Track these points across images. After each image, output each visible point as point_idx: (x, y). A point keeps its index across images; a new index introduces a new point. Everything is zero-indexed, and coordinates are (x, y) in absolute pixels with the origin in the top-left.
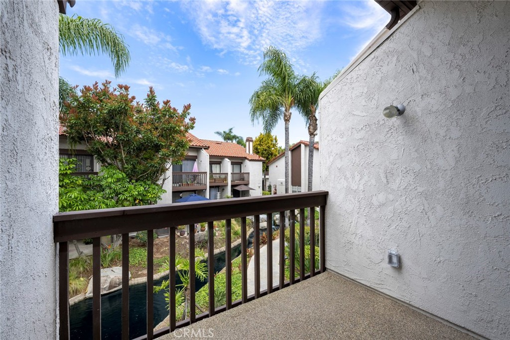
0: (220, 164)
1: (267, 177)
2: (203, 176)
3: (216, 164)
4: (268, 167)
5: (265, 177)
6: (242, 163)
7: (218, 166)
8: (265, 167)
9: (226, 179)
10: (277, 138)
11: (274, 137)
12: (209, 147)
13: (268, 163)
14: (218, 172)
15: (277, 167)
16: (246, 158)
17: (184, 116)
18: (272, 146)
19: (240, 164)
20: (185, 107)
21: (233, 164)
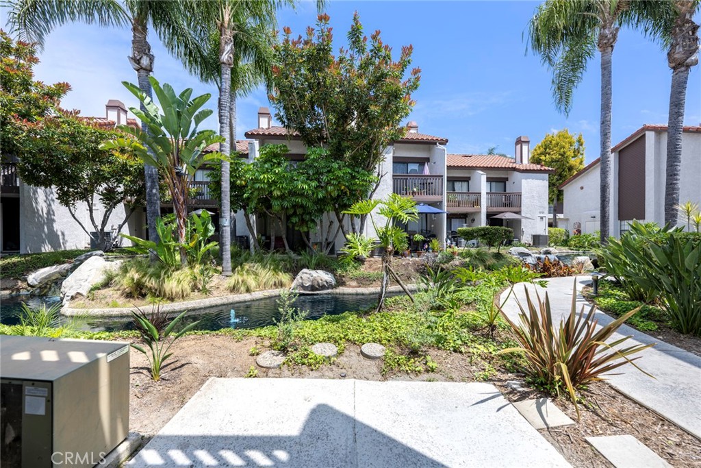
0: (468, 181)
1: (560, 216)
2: (437, 182)
3: (462, 181)
4: (560, 193)
5: (555, 216)
6: (507, 179)
7: (465, 184)
8: (556, 192)
9: (477, 202)
10: (583, 140)
11: (575, 139)
12: (447, 141)
13: (563, 185)
14: (465, 191)
15: (582, 188)
16: (514, 169)
17: (403, 65)
18: (570, 153)
19: (504, 181)
20: (404, 49)
21: (489, 180)
